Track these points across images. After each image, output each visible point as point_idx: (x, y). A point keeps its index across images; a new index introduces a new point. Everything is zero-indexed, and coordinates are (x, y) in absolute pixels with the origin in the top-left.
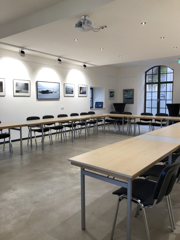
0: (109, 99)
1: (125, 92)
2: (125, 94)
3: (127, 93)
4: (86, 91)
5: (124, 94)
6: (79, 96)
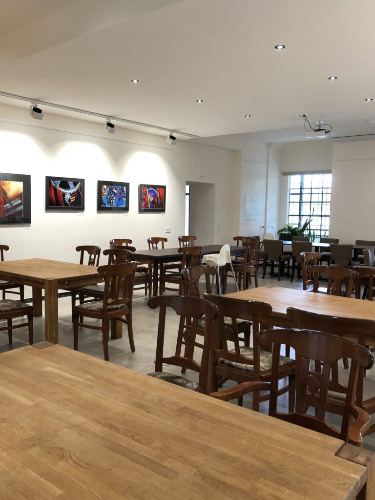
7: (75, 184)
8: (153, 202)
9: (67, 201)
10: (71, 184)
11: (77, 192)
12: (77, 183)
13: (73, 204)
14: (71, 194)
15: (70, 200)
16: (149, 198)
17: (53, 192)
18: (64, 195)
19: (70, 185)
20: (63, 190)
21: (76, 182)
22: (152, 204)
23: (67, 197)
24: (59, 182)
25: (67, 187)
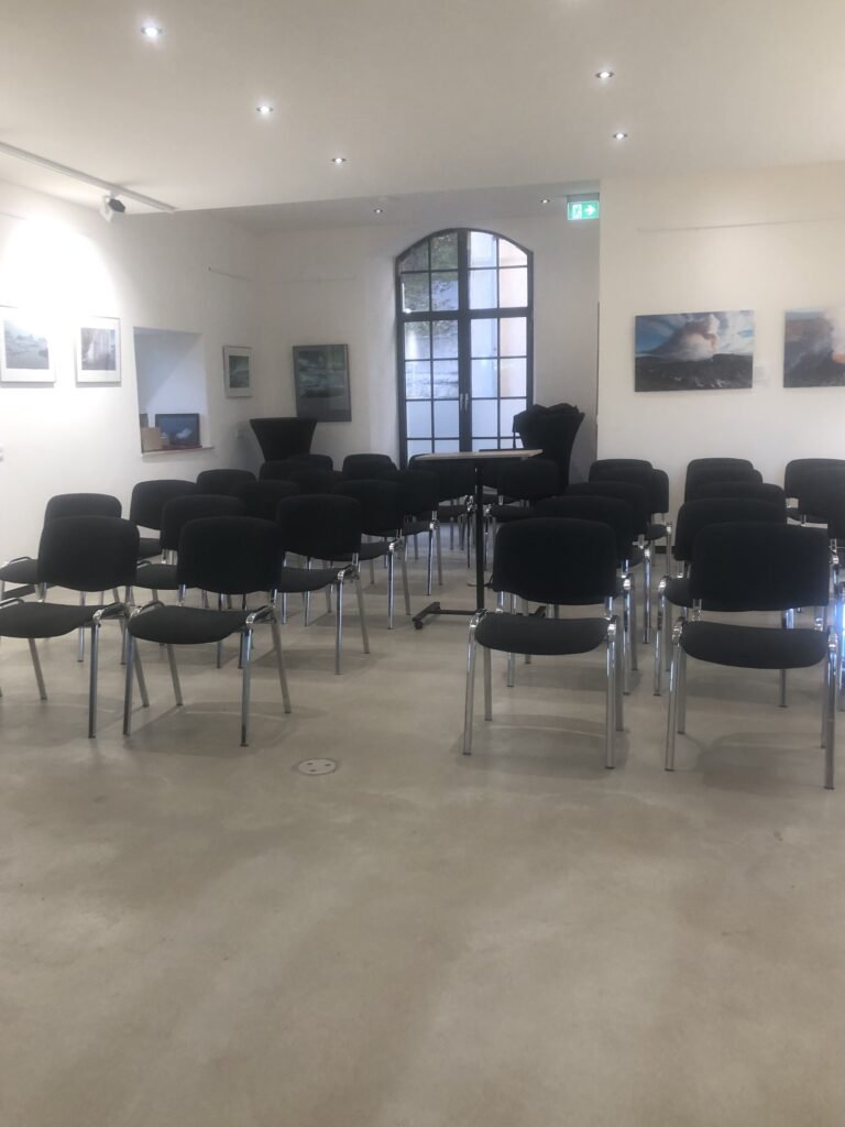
0: (229, 397)
1: (304, 362)
2: (303, 369)
3: (314, 365)
4: (114, 352)
5: (299, 369)
6: (80, 380)
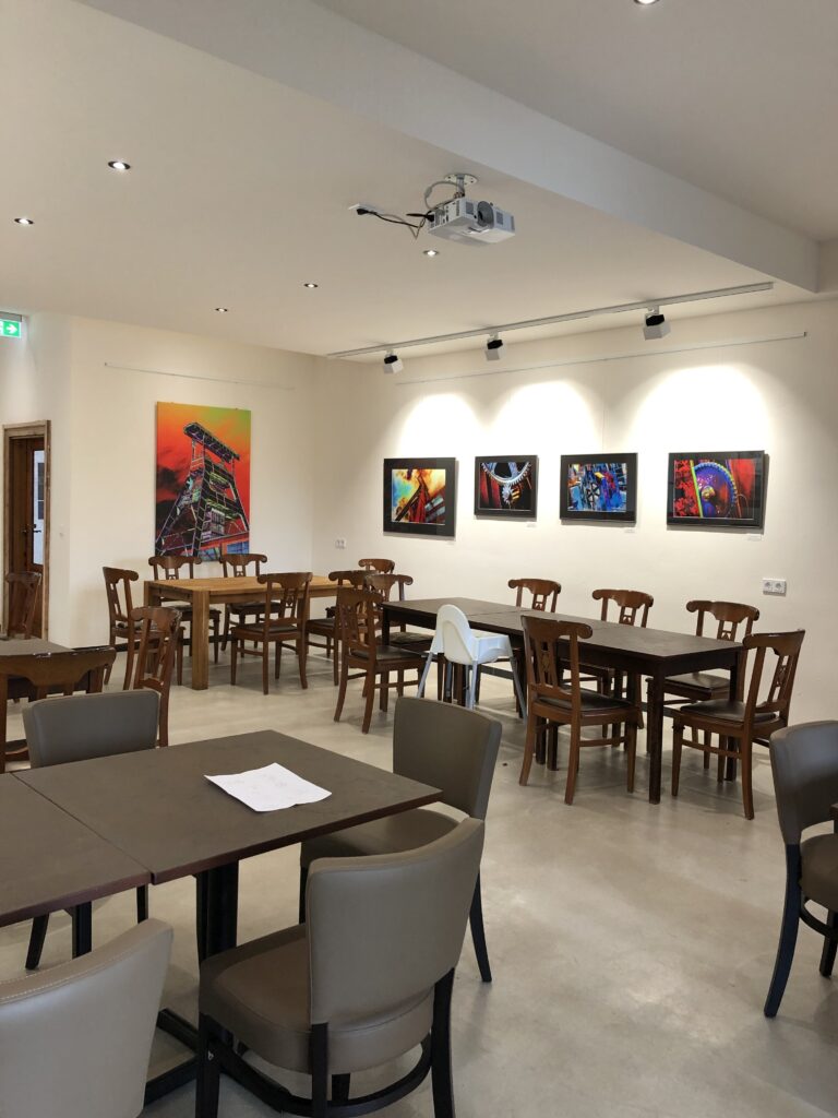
7: (520, 467)
8: (713, 499)
9: (506, 498)
10: (513, 467)
11: (523, 481)
12: (524, 464)
13: (517, 504)
14: (513, 487)
15: (510, 498)
16: (698, 488)
17: (485, 483)
18: (501, 487)
19: (511, 469)
20: (500, 480)
21: (521, 462)
22: (708, 505)
23: (507, 491)
24: (495, 464)
25: (507, 474)
